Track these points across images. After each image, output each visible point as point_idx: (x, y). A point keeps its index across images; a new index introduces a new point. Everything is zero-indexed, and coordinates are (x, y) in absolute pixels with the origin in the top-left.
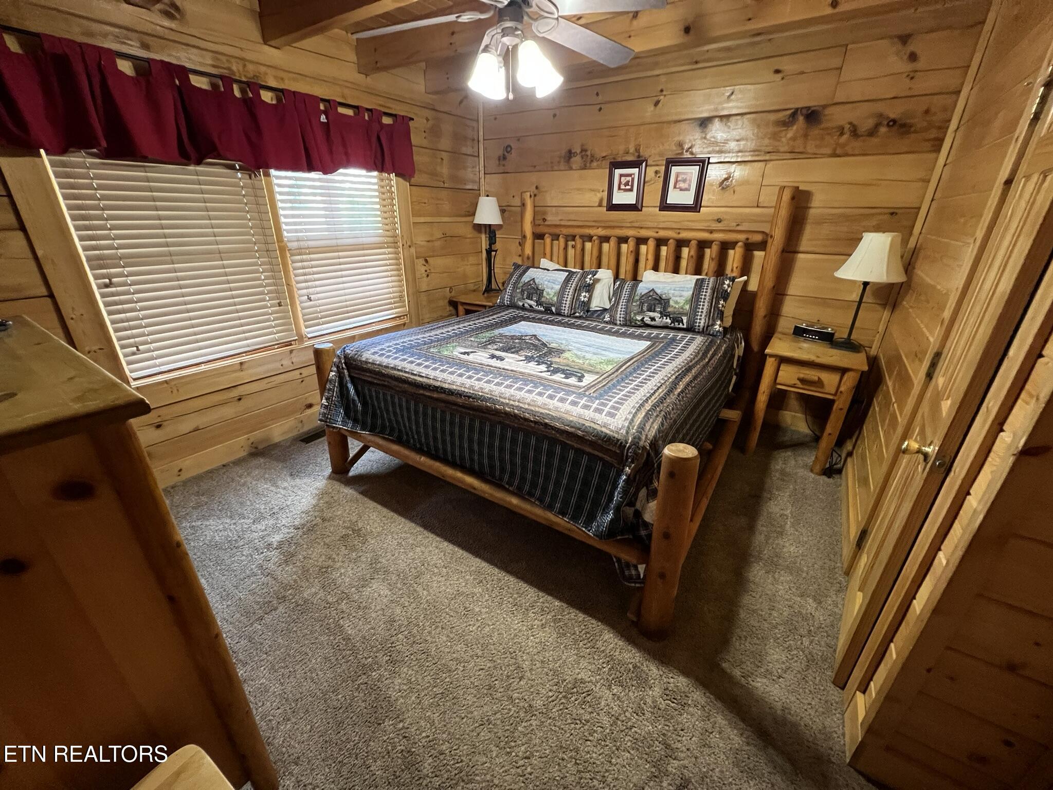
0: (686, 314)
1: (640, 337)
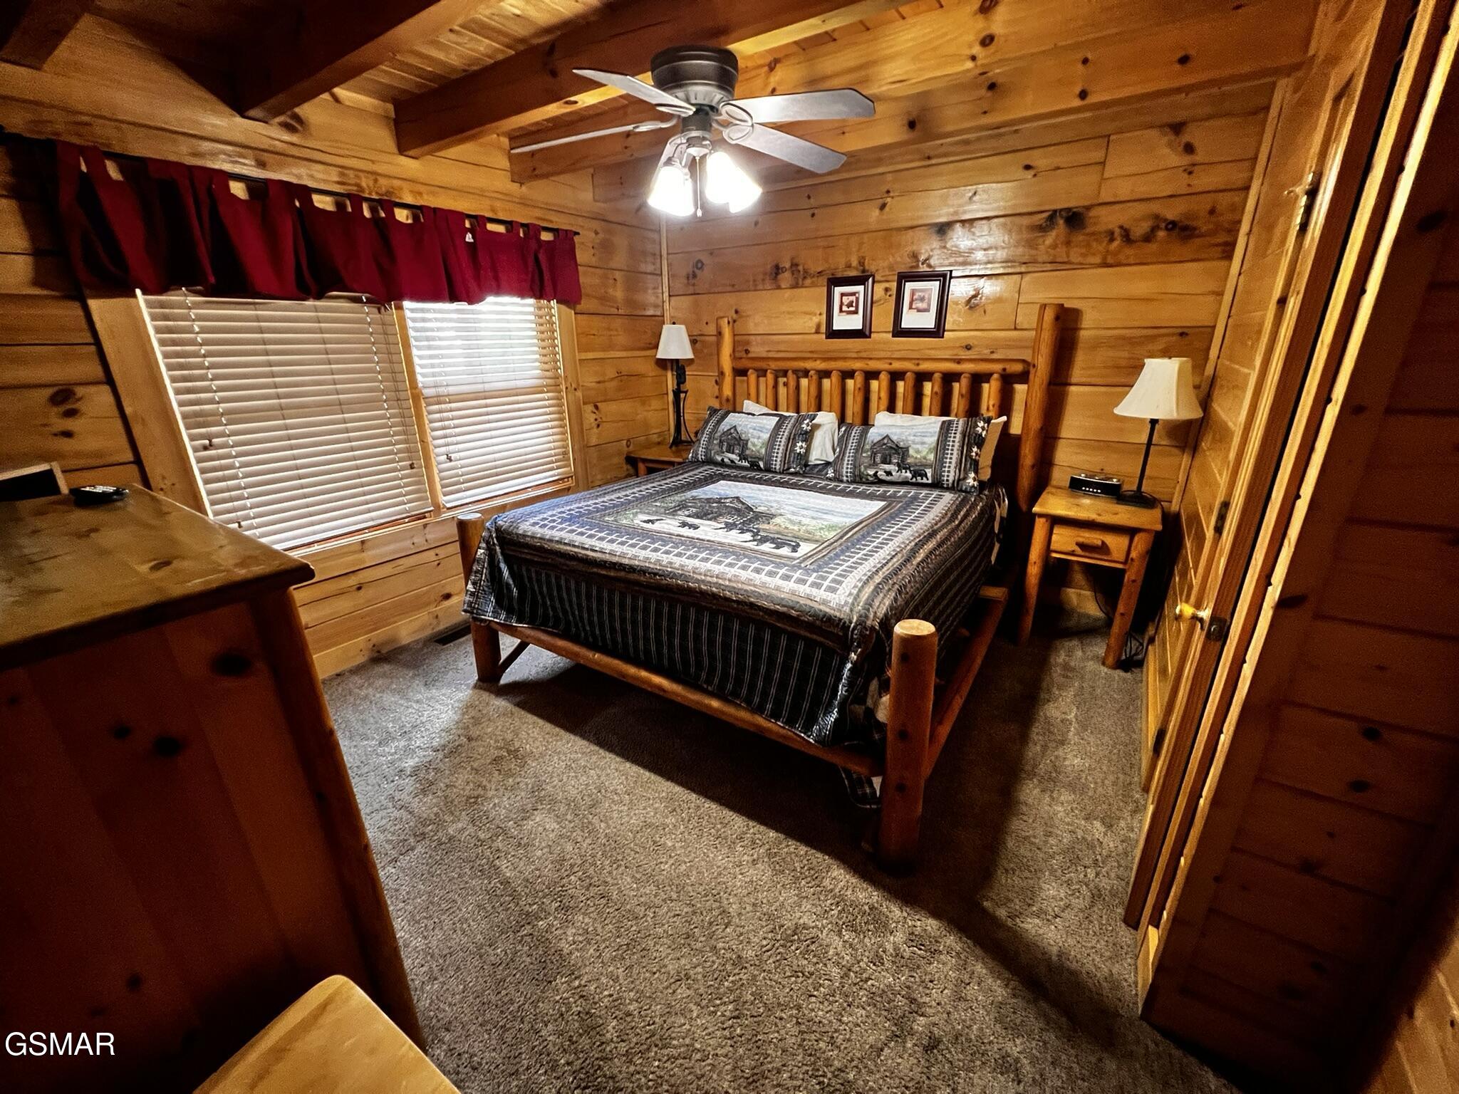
0: (930, 466)
1: (872, 497)
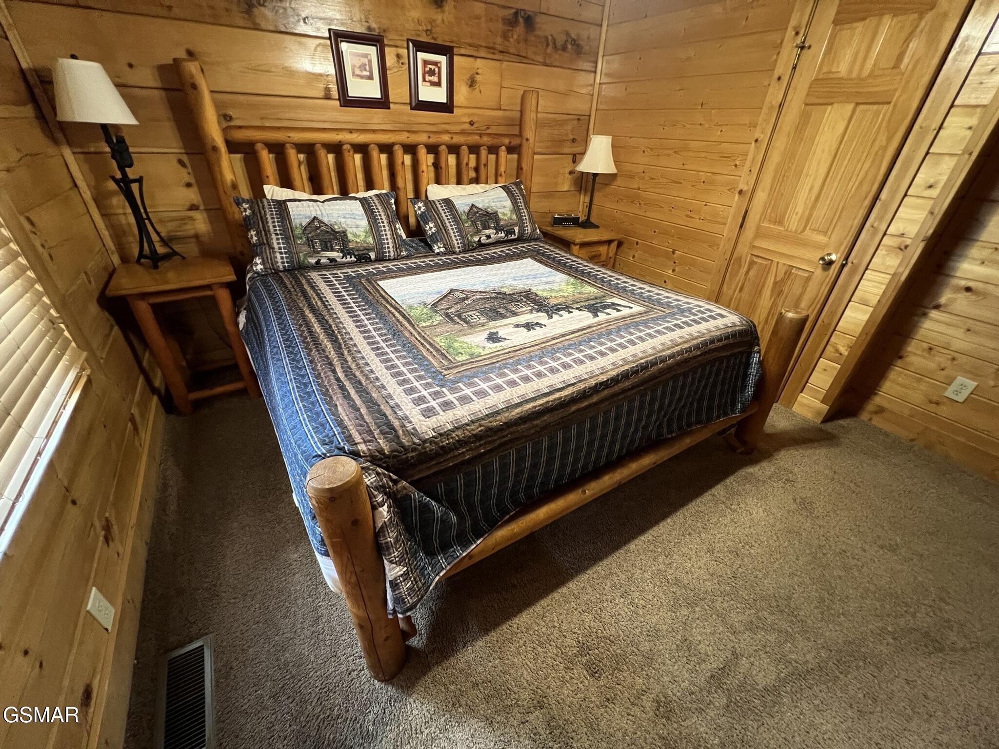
0: (515, 224)
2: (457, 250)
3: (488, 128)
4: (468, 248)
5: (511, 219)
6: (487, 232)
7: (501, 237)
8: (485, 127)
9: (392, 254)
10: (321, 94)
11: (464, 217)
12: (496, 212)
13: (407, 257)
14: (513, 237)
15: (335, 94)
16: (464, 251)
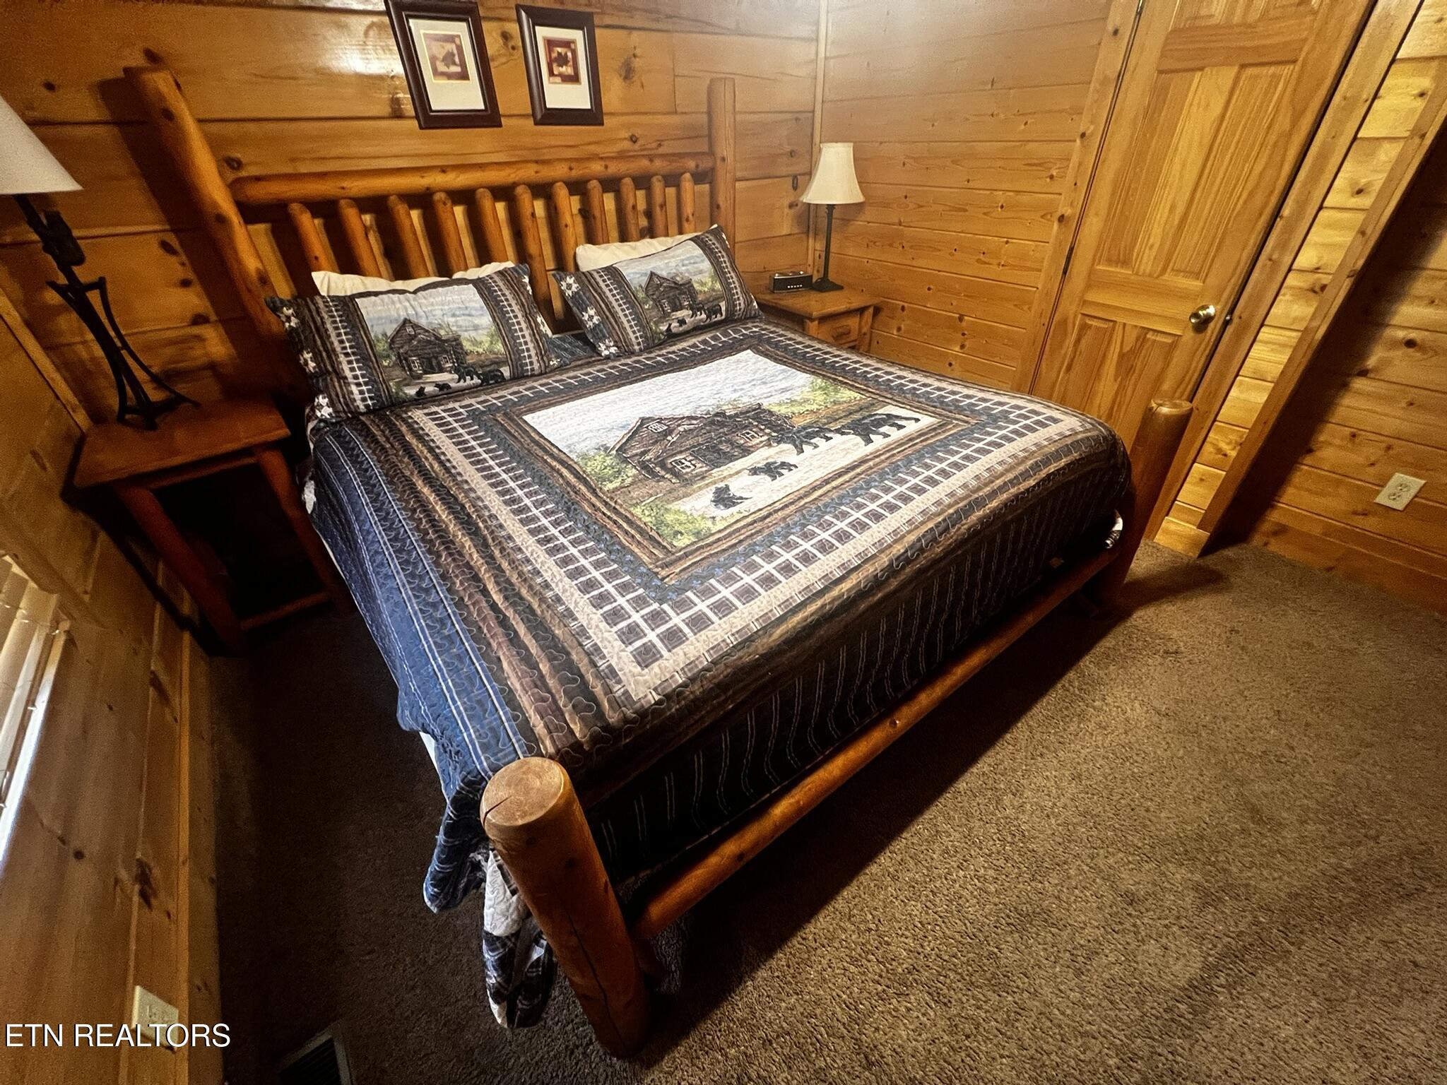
0: (720, 298)
2: (637, 348)
3: (660, 145)
4: (653, 342)
5: (713, 290)
6: (680, 314)
7: (701, 320)
8: (654, 145)
9: (536, 366)
10: (386, 110)
11: (641, 295)
12: (689, 282)
13: (561, 368)
14: (719, 318)
15: (408, 108)
16: (648, 349)
